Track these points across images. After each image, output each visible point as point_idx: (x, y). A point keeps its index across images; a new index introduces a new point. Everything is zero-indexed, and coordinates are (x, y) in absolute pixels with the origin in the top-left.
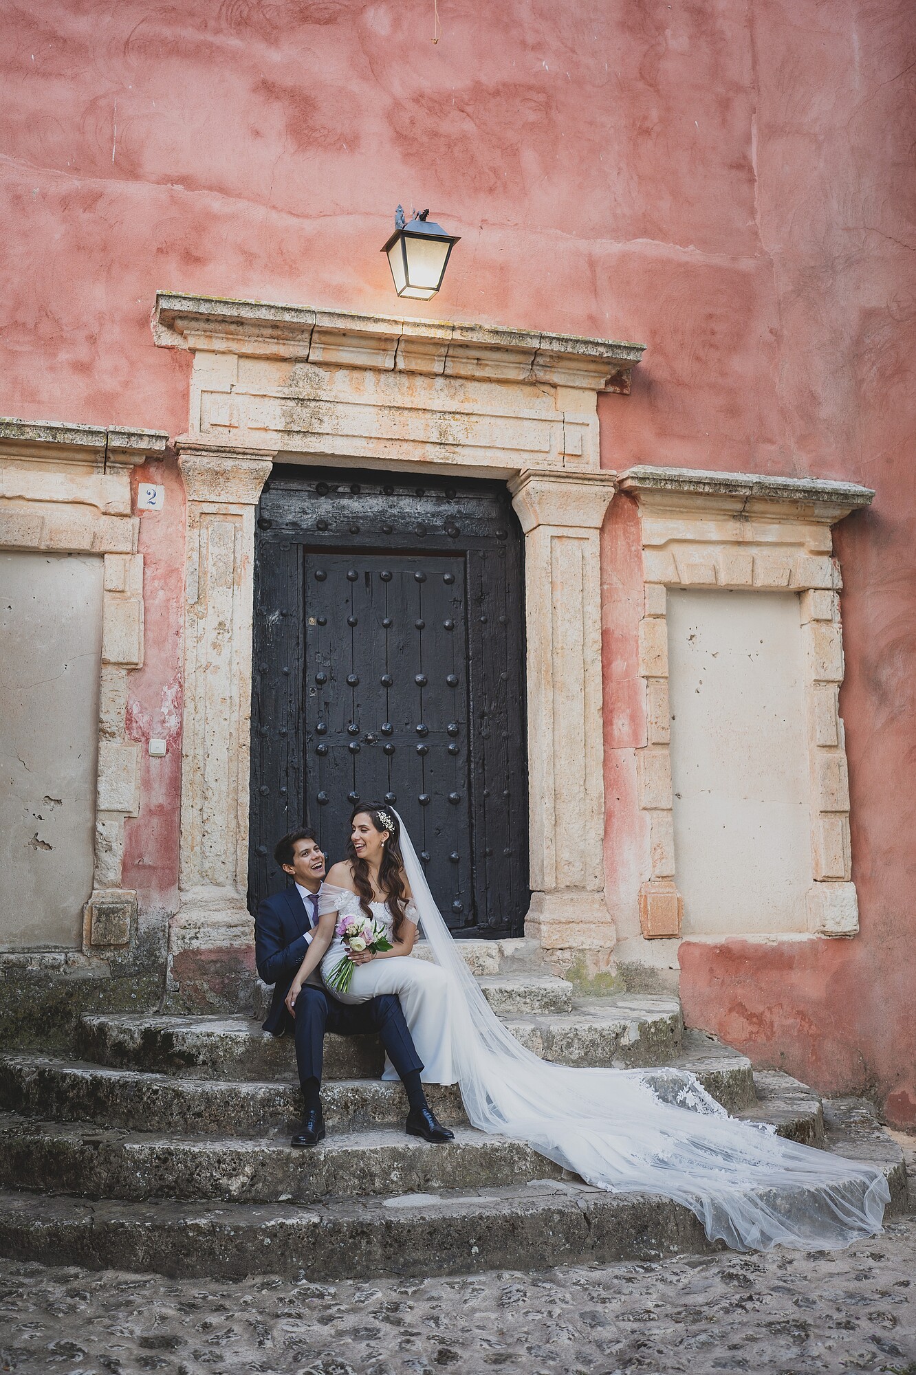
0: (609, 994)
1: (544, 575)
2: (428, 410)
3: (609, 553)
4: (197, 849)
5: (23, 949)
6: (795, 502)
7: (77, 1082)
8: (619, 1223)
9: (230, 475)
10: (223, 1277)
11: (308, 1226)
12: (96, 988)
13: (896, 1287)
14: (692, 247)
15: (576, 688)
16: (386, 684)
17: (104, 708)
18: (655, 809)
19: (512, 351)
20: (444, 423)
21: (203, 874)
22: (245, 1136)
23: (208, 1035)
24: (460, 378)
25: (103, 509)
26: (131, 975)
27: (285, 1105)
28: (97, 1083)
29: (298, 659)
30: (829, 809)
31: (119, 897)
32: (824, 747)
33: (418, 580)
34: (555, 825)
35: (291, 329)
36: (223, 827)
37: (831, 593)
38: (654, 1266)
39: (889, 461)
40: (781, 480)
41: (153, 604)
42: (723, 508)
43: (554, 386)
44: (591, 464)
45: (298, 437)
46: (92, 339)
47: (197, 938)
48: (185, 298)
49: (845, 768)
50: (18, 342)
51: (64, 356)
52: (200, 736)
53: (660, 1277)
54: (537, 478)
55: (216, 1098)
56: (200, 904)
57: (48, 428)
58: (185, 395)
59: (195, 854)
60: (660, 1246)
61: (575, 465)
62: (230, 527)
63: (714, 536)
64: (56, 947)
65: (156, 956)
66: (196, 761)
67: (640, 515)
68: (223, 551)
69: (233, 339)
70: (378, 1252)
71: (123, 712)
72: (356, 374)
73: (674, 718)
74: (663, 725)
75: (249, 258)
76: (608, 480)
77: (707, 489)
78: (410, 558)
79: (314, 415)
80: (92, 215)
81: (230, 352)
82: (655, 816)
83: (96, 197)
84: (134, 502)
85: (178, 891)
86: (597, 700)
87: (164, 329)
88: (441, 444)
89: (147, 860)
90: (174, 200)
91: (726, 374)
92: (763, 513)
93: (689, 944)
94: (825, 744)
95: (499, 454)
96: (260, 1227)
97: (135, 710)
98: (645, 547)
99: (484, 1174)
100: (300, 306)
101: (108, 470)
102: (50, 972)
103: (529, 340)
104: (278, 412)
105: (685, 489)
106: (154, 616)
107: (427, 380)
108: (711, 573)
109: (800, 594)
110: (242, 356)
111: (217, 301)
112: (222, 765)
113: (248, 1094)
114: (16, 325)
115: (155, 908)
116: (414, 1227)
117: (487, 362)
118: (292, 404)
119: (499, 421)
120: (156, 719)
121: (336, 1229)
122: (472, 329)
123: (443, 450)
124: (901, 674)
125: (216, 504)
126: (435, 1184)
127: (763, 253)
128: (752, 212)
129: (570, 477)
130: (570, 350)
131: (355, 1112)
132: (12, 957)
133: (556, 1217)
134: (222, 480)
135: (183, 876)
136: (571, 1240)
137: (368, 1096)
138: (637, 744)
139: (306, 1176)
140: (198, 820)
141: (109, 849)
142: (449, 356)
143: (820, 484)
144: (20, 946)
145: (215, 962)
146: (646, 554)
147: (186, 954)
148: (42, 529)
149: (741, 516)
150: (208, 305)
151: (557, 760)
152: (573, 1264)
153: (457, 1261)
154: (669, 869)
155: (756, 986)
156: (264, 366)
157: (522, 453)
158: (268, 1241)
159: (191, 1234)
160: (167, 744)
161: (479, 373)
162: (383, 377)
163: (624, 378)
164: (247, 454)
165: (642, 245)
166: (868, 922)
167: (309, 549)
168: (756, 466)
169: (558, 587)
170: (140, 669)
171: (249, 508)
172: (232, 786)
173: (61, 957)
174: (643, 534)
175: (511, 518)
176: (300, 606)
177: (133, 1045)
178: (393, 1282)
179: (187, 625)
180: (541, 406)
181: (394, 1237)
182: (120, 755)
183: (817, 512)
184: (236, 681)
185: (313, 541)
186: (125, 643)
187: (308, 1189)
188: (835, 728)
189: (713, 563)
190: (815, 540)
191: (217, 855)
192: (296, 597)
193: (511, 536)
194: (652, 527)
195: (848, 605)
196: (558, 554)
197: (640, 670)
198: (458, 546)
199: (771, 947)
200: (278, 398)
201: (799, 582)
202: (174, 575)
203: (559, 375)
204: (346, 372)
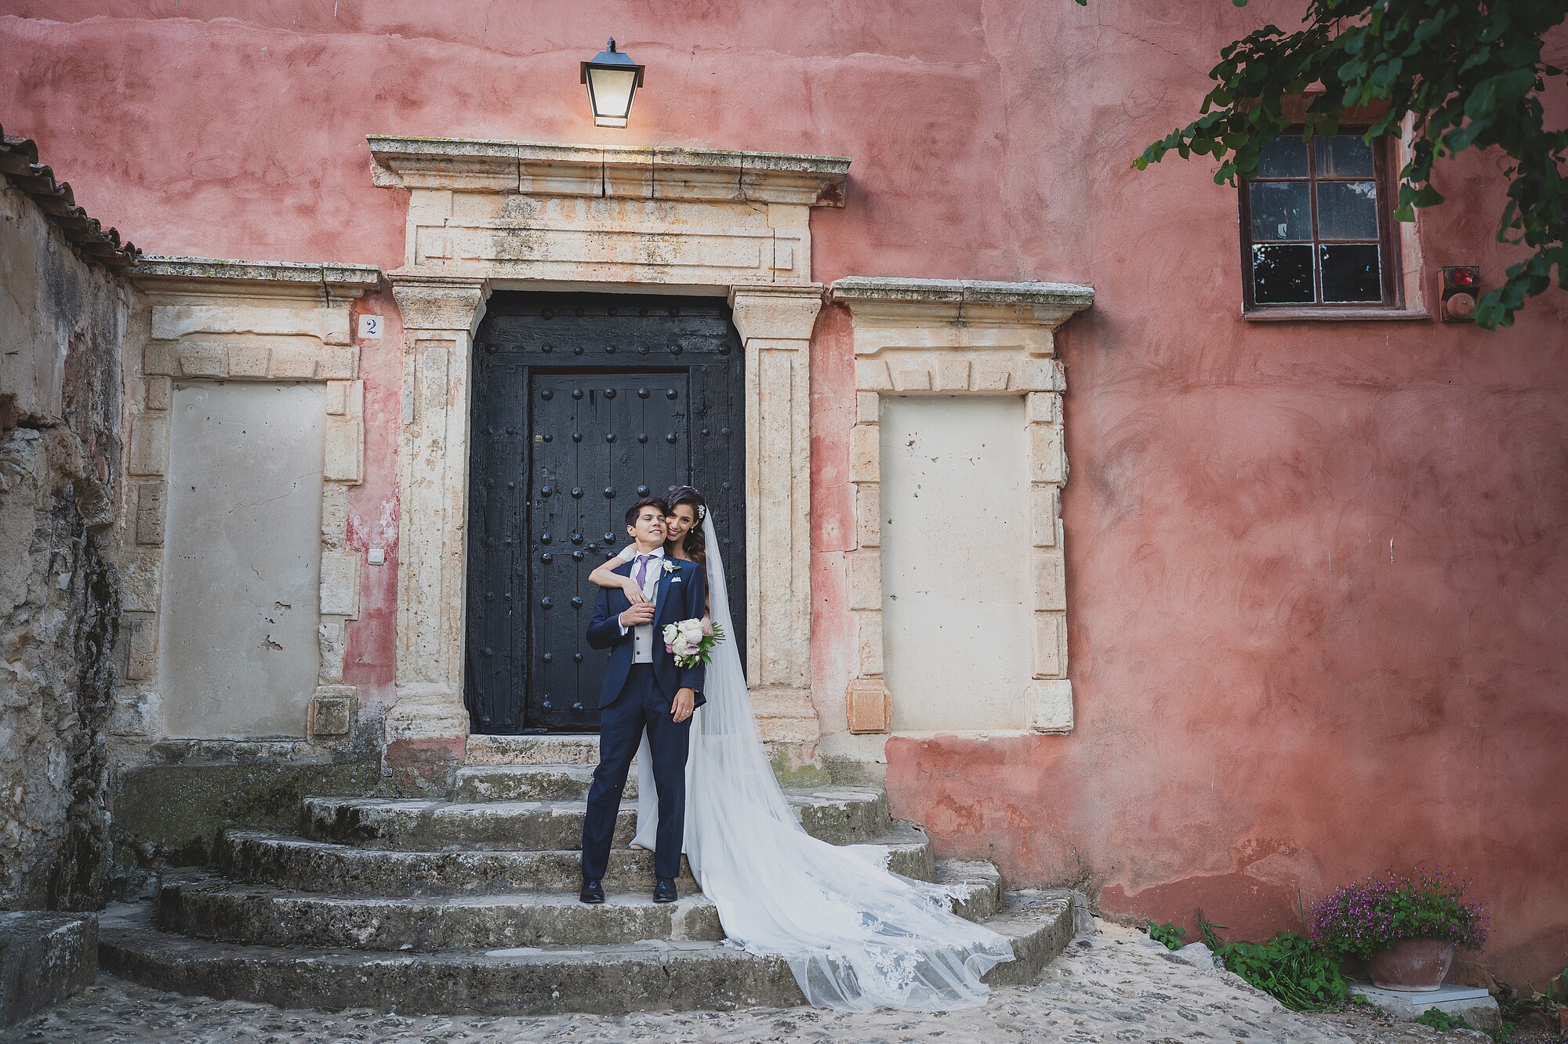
0: (813, 786)
1: (752, 387)
2: (637, 233)
3: (820, 363)
4: (412, 649)
5: (257, 738)
6: (1011, 305)
7: (268, 850)
8: (697, 976)
9: (442, 303)
10: (324, 1009)
11: (400, 967)
12: (319, 774)
14: (913, 57)
15: (783, 494)
16: (609, 496)
17: (325, 523)
18: (864, 609)
19: (717, 171)
20: (652, 245)
21: (418, 672)
22: (391, 896)
23: (388, 812)
24: (670, 200)
25: (324, 340)
26: (351, 762)
27: (429, 870)
28: (280, 847)
29: (523, 474)
30: (1044, 608)
31: (340, 692)
32: (1040, 547)
33: (642, 396)
34: (760, 625)
35: (498, 163)
36: (436, 629)
37: (1053, 395)
38: (721, 1013)
39: (1121, 260)
40: (994, 285)
41: (373, 425)
42: (939, 314)
43: (766, 203)
44: (802, 278)
45: (509, 265)
46: (316, 184)
47: (409, 729)
48: (393, 140)
49: (1063, 567)
50: (247, 190)
51: (289, 201)
52: (416, 546)
53: (716, 1022)
54: (742, 294)
55: (371, 863)
56: (415, 698)
57: (268, 268)
58: (402, 231)
59: (410, 654)
60: (737, 998)
61: (785, 279)
62: (444, 352)
63: (929, 343)
64: (287, 737)
65: (373, 745)
66: (412, 568)
67: (853, 325)
68: (437, 374)
69: (446, 176)
70: (464, 993)
71: (344, 524)
72: (567, 203)
73: (890, 522)
74: (872, 529)
75: (463, 98)
76: (815, 293)
77: (915, 296)
78: (634, 375)
79: (525, 244)
80: (315, 68)
81: (444, 188)
82: (864, 617)
83: (320, 51)
84: (353, 332)
85: (394, 687)
86: (804, 505)
87: (383, 170)
88: (649, 265)
89: (366, 659)
90: (392, 49)
91: (948, 182)
92: (980, 318)
93: (896, 739)
94: (1040, 544)
95: (708, 271)
96: (357, 967)
97: (356, 523)
98: (858, 356)
99: (594, 934)
100: (502, 141)
101: (331, 304)
102: (278, 759)
103: (731, 160)
104: (490, 242)
105: (893, 297)
106: (373, 437)
107: (637, 205)
108: (925, 379)
109: (1023, 397)
110: (456, 191)
111: (423, 142)
112: (435, 572)
113: (398, 860)
114: (246, 174)
115: (373, 702)
116: (498, 972)
117: (695, 184)
118: (503, 234)
119: (708, 240)
120: (375, 531)
121: (425, 971)
122: (672, 153)
123: (652, 271)
124: (1130, 473)
125: (430, 331)
126: (546, 940)
127: (989, 58)
128: (978, 18)
129: (776, 291)
130: (772, 167)
131: (493, 877)
132: (244, 745)
133: (636, 969)
134: (434, 309)
135: (399, 674)
136: (650, 989)
137: (507, 864)
138: (846, 547)
139: (425, 929)
140: (413, 622)
141: (331, 649)
142: (657, 180)
143: (1037, 287)
144: (255, 736)
145: (427, 751)
146: (858, 363)
147: (398, 744)
148: (269, 360)
149: (959, 322)
150: (415, 146)
151: (763, 564)
152: (649, 1011)
153: (538, 1003)
154: (877, 666)
155: (965, 780)
156: (477, 199)
157: (731, 270)
158: (365, 979)
159: (298, 971)
160: (385, 553)
161: (686, 196)
162: (594, 204)
163: (839, 191)
164: (456, 283)
165: (863, 60)
166: (1086, 718)
167: (534, 371)
168: (977, 272)
169: (766, 398)
170: (360, 486)
171: (460, 333)
172: (445, 591)
173: (289, 746)
174: (856, 343)
175: (734, 333)
176: (526, 425)
177: (329, 821)
178: (474, 1018)
179: (403, 444)
180: (753, 223)
181: (480, 980)
182: (341, 566)
183: (1036, 314)
184: (449, 495)
185: (538, 363)
186: (344, 461)
187: (426, 940)
188: (1052, 529)
189: (929, 369)
190: (1036, 343)
191: (431, 654)
192: (521, 416)
193: (735, 351)
194: (865, 336)
195: (1074, 407)
196: (767, 366)
197: (850, 475)
198: (681, 362)
199: (982, 742)
200: (490, 229)
201: (1017, 385)
202: (393, 398)
203: (769, 193)
204: (557, 201)
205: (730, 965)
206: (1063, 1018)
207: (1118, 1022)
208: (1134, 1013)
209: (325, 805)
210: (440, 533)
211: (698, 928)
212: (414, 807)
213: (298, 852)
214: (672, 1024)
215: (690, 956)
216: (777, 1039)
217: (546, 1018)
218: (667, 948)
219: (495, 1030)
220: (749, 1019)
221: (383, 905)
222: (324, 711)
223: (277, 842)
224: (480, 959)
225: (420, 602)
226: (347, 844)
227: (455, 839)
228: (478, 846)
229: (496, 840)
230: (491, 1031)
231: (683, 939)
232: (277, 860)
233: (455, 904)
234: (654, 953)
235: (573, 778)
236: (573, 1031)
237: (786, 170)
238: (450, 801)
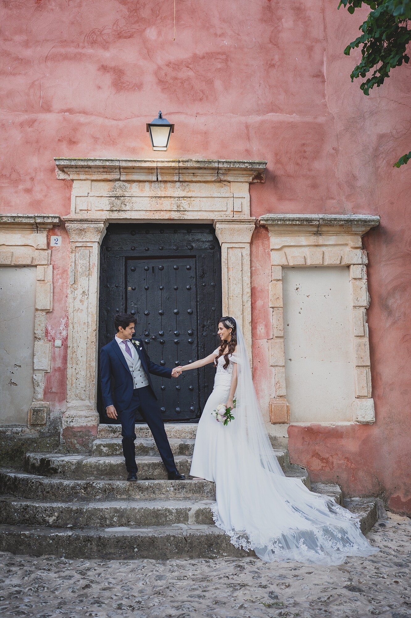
1: (224, 265)
2: (172, 197)
3: (255, 253)
4: (74, 385)
5: (6, 426)
6: (342, 225)
7: (10, 478)
8: (200, 542)
9: (86, 230)
10: (33, 555)
11: (67, 536)
12: (33, 442)
13: (305, 574)
14: (294, 115)
15: (239, 313)
16: (161, 314)
17: (36, 329)
18: (277, 366)
19: (207, 169)
20: (179, 202)
21: (76, 396)
22: (64, 501)
23: (63, 461)
24: (187, 182)
25: (36, 247)
26: (47, 437)
27: (80, 489)
28: (16, 478)
29: (123, 305)
30: (360, 365)
31: (42, 405)
33: (176, 269)
35: (111, 168)
36: (84, 376)
37: (362, 266)
38: (211, 560)
39: (392, 203)
40: (334, 216)
41: (57, 285)
42: (309, 230)
43: (229, 182)
44: (246, 215)
45: (116, 213)
46: (32, 179)
47: (73, 422)
48: (65, 160)
49: (368, 346)
50: (3, 183)
51: (21, 187)
52: (75, 339)
53: (208, 565)
54: (219, 223)
55: (55, 486)
56: (75, 408)
57: (12, 217)
58: (69, 199)
59: (73, 387)
60: (218, 553)
61: (238, 216)
62: (87, 252)
63: (304, 243)
64: (19, 425)
65: (57, 429)
66: (74, 349)
67: (270, 236)
68: (85, 262)
69: (88, 174)
70: (95, 549)
71: (44, 329)
72: (141, 184)
73: (288, 325)
74: (280, 329)
75: (96, 139)
76: (252, 222)
77: (297, 222)
78: (172, 260)
79: (123, 203)
80: (32, 129)
81: (87, 179)
82: (277, 369)
83: (34, 121)
84: (48, 244)
85: (66, 402)
86: (248, 318)
87: (61, 172)
88: (178, 211)
89: (54, 390)
90: (65, 119)
91: (311, 170)
92: (328, 231)
93: (292, 426)
94: (358, 335)
95: (204, 213)
96: (48, 536)
97: (49, 328)
98: (272, 249)
99: (154, 520)
100: (112, 159)
101: (39, 232)
102: (15, 435)
103: (213, 163)
104: (107, 202)
105: (287, 223)
106: (57, 290)
107: (172, 184)
108: (303, 260)
109: (348, 267)
110: (92, 181)
112: (84, 351)
113: (66, 484)
114: (2, 176)
115: (57, 409)
116: (110, 539)
117: (197, 174)
118: (113, 199)
119: (204, 199)
120: (58, 332)
121: (78, 538)
122: (187, 161)
123: (179, 214)
124: (399, 302)
125: (81, 243)
126: (132, 523)
127: (329, 113)
128: (324, 96)
129: (234, 222)
130: (232, 166)
131: (109, 493)
132: (1, 429)
133: (172, 538)
134: (83, 233)
135: (68, 396)
136: (178, 548)
137: (115, 486)
138: (268, 337)
139: (78, 517)
140: (74, 373)
141: (38, 386)
142: (181, 173)
145: (80, 432)
146: (272, 253)
147: (68, 428)
148: (12, 257)
149: (318, 233)
152: (178, 558)
153: (128, 554)
154: (283, 392)
155: (325, 445)
156: (102, 184)
157: (214, 212)
158: (51, 541)
159: (22, 537)
160: (62, 342)
161: (194, 180)
162: (153, 184)
163: (262, 175)
164: (93, 221)
165: (270, 116)
166: (381, 417)
167: (127, 258)
168: (326, 210)
169: (231, 269)
170: (51, 312)
171: (95, 243)
172: (88, 359)
173: (20, 429)
174: (271, 244)
175: (216, 240)
176: (124, 282)
177: (37, 465)
178: (99, 560)
179: (70, 293)
180: (224, 191)
181: (102, 543)
182: (42, 347)
183: (353, 229)
184: (90, 316)
185: (129, 255)
186: (44, 302)
187: (79, 523)
188: (363, 328)
189: (304, 255)
190: (353, 242)
191: (82, 388)
192: (122, 279)
193: (217, 248)
194: (275, 241)
195: (372, 271)
196: (231, 255)
197: (269, 304)
198: (193, 253)
199: (332, 428)
200: (107, 197)
201: (345, 262)
202: (66, 273)
203: (230, 177)
204: (137, 183)
205: (215, 537)
206: (369, 565)
207: (395, 568)
208: (404, 563)
209: (35, 457)
210: (86, 333)
211: (201, 518)
212: (74, 459)
213: (23, 480)
214: (188, 565)
215: (197, 533)
216: (236, 574)
217: (131, 561)
218: (187, 528)
219: (108, 567)
220: (224, 563)
221: (60, 506)
222: (35, 413)
223: (14, 474)
224: (102, 533)
225: (77, 364)
226: (45, 475)
227: (92, 474)
228: (102, 477)
229: (110, 474)
230: (106, 568)
231: (194, 523)
232: (14, 483)
233: (92, 506)
234: (180, 531)
235: (145, 445)
236: (143, 568)
237: (238, 167)
238: (90, 455)
